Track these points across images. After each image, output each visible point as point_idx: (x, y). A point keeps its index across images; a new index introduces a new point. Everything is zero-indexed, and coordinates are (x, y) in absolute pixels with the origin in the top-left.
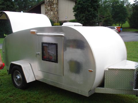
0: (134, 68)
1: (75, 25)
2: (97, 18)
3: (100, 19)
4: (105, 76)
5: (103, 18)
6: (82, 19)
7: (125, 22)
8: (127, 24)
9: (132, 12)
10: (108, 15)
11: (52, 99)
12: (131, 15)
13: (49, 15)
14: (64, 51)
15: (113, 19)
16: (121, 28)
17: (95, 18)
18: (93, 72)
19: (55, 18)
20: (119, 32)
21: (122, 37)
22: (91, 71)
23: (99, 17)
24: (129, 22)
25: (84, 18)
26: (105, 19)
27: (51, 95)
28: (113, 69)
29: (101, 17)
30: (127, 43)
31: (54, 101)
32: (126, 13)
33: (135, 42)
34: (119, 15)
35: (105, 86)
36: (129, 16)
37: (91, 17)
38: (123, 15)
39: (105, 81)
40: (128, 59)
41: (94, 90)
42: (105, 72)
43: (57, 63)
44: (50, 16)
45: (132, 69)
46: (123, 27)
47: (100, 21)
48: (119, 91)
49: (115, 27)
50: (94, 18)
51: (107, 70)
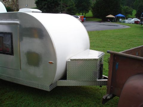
0: (97, 58)
1: (33, 12)
2: (60, 6)
3: (63, 7)
4: (67, 67)
5: (67, 6)
6: (44, 7)
7: (88, 12)
8: (90, 14)
9: (95, 1)
10: (71, 4)
11: (9, 97)
12: (94, 5)
13: (7, 2)
14: (21, 42)
15: (76, 8)
16: (85, 17)
17: (58, 7)
18: (53, 64)
19: (14, 6)
20: (82, 21)
21: (85, 26)
22: (52, 63)
23: (62, 5)
24: (92, 12)
25: (46, 6)
26: (68, 8)
27: (9, 92)
28: (75, 60)
29: (64, 5)
30: (90, 33)
31: (11, 98)
32: (90, 2)
33: (98, 32)
34: (83, 4)
35: (67, 78)
36: (92, 5)
37: (53, 5)
38: (86, 4)
39: (67, 73)
40: (91, 49)
41: (56, 84)
42: (67, 63)
43: (13, 55)
44: (9, 4)
45: (95, 59)
46: (86, 16)
47: (63, 10)
48: (82, 82)
49: (79, 16)
50: (56, 6)
51: (69, 60)
